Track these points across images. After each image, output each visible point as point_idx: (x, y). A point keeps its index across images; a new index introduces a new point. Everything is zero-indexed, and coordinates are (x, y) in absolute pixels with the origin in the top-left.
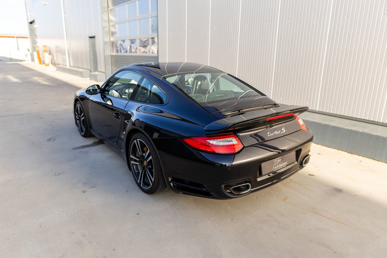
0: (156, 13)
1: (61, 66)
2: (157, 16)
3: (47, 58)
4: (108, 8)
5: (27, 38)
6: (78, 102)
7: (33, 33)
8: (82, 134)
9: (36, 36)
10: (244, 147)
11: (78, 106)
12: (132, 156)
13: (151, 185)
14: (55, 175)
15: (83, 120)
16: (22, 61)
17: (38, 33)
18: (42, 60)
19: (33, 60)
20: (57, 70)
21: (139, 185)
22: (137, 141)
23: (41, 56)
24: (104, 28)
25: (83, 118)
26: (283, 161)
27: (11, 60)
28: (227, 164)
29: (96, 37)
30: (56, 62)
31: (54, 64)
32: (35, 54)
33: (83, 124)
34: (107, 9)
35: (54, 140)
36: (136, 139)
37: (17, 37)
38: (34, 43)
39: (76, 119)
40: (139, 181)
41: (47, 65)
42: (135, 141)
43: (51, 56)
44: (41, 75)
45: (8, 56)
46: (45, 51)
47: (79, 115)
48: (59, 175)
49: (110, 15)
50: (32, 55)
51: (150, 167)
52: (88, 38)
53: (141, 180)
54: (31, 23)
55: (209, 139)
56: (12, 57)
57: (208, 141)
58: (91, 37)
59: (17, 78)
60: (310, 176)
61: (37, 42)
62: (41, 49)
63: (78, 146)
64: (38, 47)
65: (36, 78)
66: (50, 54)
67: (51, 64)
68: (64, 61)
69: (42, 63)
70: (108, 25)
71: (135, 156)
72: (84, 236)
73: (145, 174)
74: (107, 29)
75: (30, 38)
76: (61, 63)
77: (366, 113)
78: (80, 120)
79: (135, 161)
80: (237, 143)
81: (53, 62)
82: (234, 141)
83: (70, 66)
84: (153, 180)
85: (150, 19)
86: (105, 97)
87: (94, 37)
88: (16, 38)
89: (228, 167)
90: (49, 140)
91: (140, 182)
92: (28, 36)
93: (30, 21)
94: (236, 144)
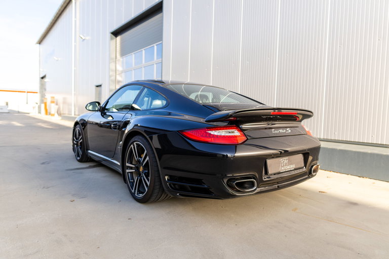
0: (161, 59)
1: (66, 115)
2: (162, 62)
3: (53, 109)
4: (116, 58)
5: (37, 93)
6: (78, 126)
7: (43, 87)
8: (78, 158)
9: (45, 90)
10: (248, 139)
11: (78, 129)
12: (127, 164)
13: (147, 190)
14: (44, 188)
15: (81, 143)
16: (29, 113)
17: (48, 87)
18: (48, 111)
19: (40, 112)
20: (62, 119)
21: (133, 195)
22: (134, 146)
23: (48, 108)
24: (110, 76)
25: (81, 140)
26: (290, 163)
27: (19, 112)
28: (229, 155)
29: (102, 86)
30: (62, 112)
31: (59, 114)
32: (43, 106)
33: (81, 148)
34: (115, 60)
35: (49, 163)
36: (132, 143)
37: (28, 92)
38: (43, 96)
39: (74, 144)
40: (133, 191)
41: (53, 115)
42: (132, 146)
43: (57, 106)
44: (45, 122)
45: (16, 109)
46: (53, 102)
47: (77, 139)
48: (48, 188)
49: (117, 65)
50: (40, 107)
51: (147, 171)
52: (95, 87)
53: (135, 189)
54: (42, 78)
55: (211, 130)
56: (20, 111)
57: (209, 132)
58: (97, 86)
59: (21, 124)
60: (321, 193)
61: (45, 95)
62: (48, 100)
63: (73, 168)
64: (46, 99)
65: (40, 124)
66: (57, 104)
67: (56, 114)
68: (70, 111)
69: (48, 114)
70: (115, 74)
71: (131, 164)
72: (65, 236)
73: (141, 181)
74: (113, 78)
75: (40, 93)
76: (67, 113)
77: (372, 136)
78: (77, 145)
79: (131, 168)
80: (240, 134)
81: (59, 113)
82: (236, 133)
83: (75, 115)
84: (148, 183)
85: (155, 65)
86: (105, 114)
87: (100, 86)
88: (26, 93)
89: (230, 158)
90: (43, 163)
91: (135, 191)
92: (38, 92)
93: (42, 76)
94: (239, 136)
